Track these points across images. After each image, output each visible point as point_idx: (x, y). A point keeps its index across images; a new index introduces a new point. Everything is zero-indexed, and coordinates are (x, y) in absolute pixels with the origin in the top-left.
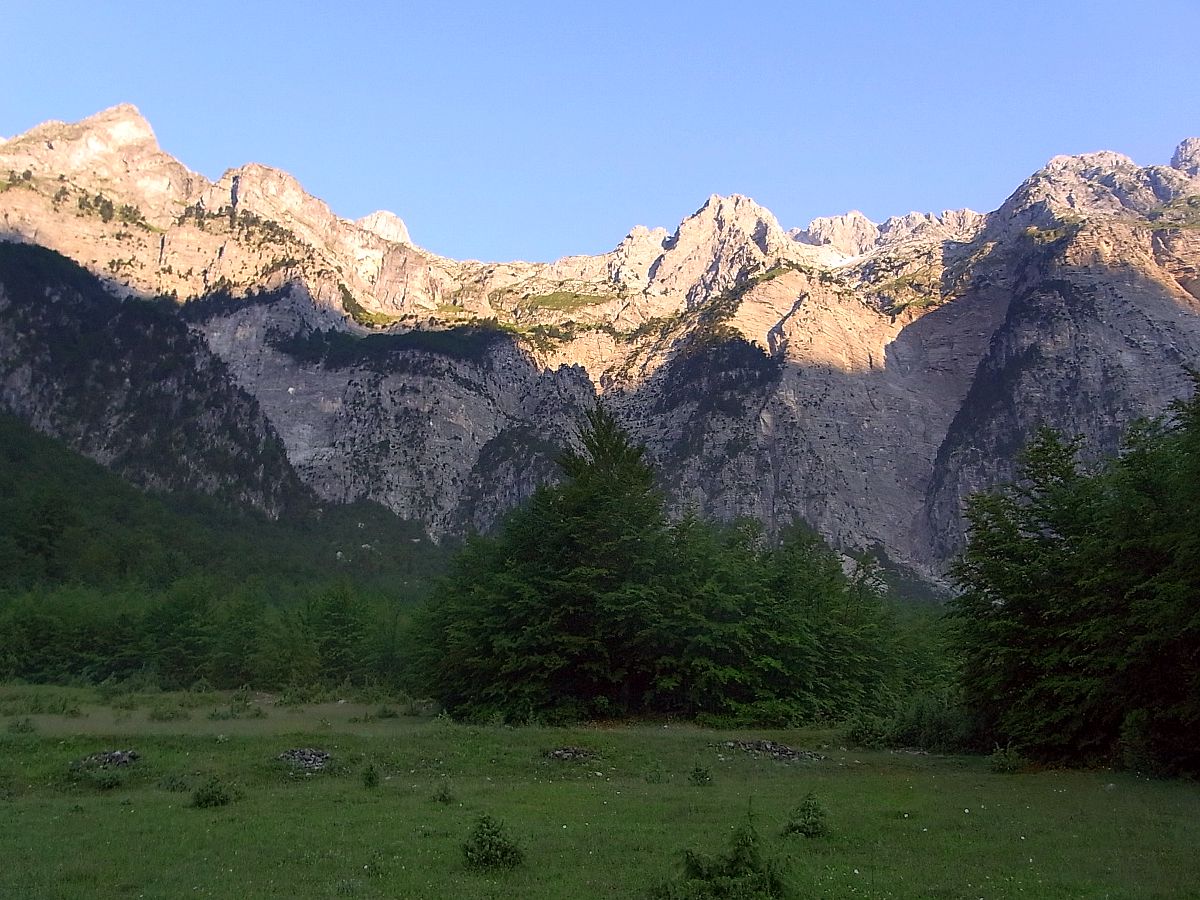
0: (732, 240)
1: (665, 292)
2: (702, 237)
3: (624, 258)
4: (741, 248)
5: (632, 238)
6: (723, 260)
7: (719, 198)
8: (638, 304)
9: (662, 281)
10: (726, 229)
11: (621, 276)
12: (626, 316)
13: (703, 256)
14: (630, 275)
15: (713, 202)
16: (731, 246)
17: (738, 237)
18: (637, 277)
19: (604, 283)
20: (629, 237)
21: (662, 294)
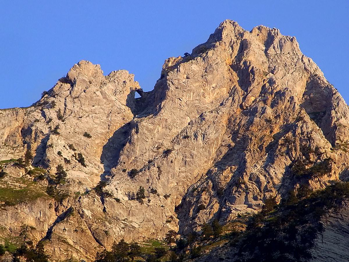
0: (269, 111)
1: (140, 196)
2: (208, 99)
3: (56, 121)
4: (288, 128)
5: (73, 84)
6: (253, 146)
7: (239, 28)
8: (88, 213)
9: (133, 174)
10: (256, 88)
11: (51, 154)
12: (66, 235)
13: (212, 135)
14: (68, 154)
15: (228, 34)
16: (269, 121)
17: (282, 106)
18: (81, 161)
19: (18, 164)
20: (66, 80)
21: (131, 198)
